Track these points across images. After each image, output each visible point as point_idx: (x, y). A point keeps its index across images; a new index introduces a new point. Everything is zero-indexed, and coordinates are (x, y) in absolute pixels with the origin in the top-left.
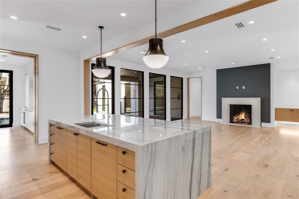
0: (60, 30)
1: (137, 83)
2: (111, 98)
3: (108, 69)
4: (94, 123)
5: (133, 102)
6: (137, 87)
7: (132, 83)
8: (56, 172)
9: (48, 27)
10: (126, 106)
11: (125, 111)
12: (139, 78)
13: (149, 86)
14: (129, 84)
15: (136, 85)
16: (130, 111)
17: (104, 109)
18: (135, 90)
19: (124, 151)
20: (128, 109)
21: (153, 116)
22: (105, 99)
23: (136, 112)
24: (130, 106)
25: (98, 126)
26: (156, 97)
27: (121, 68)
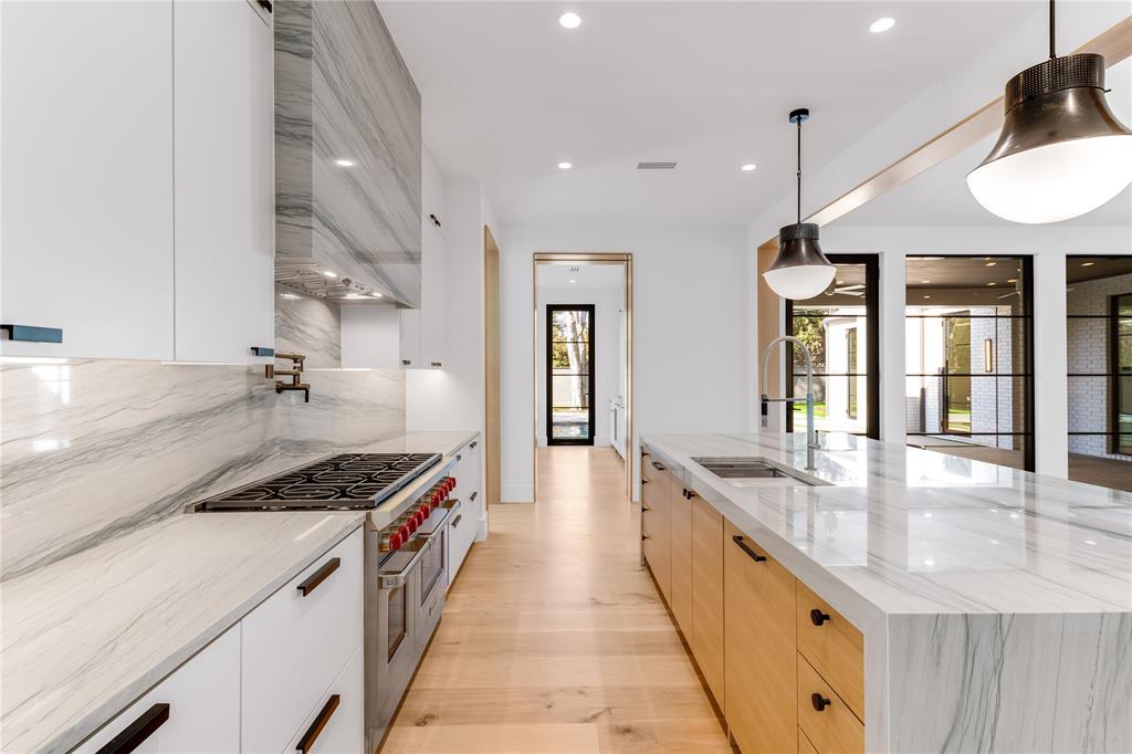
0: (672, 165)
1: (1006, 310)
2: (865, 373)
3: (826, 264)
4: (762, 461)
5: (980, 389)
6: (1006, 324)
7: (974, 310)
8: (650, 598)
9: (642, 166)
10: (946, 405)
11: (944, 423)
12: (1013, 285)
13: (1068, 317)
14: (966, 314)
15: (997, 317)
16: (970, 424)
17: (853, 414)
18: (993, 338)
19: (818, 611)
20: (957, 419)
21: (1102, 459)
22: (856, 375)
23: (997, 434)
24: (965, 405)
25: (774, 476)
26: (1124, 369)
27: (908, 256)
